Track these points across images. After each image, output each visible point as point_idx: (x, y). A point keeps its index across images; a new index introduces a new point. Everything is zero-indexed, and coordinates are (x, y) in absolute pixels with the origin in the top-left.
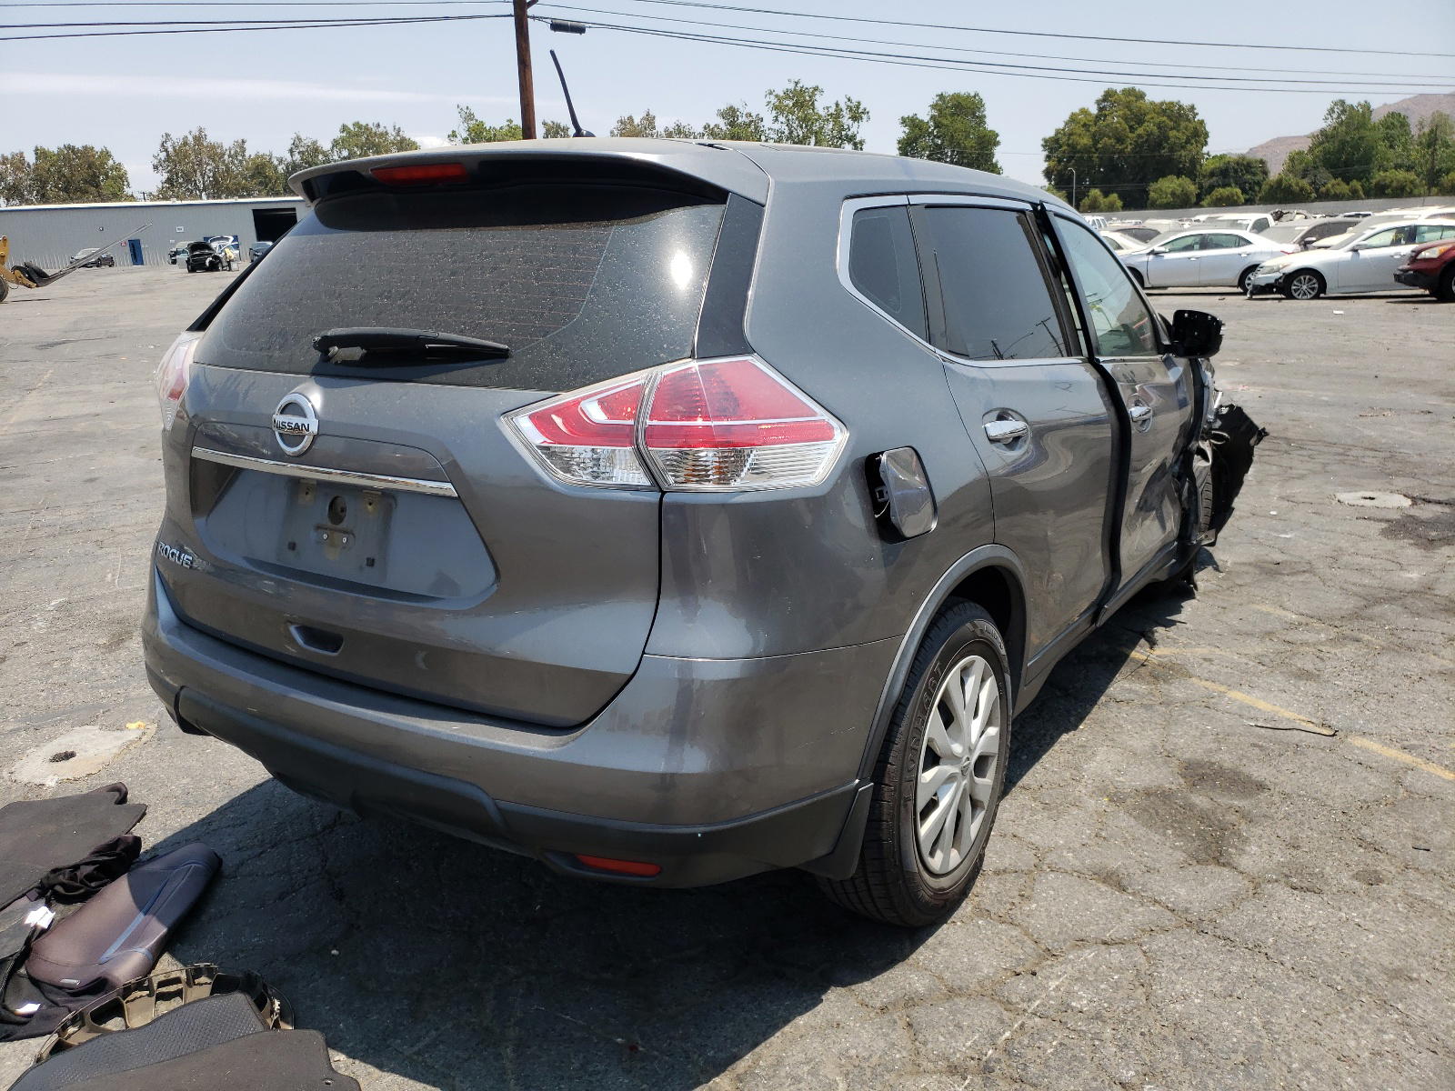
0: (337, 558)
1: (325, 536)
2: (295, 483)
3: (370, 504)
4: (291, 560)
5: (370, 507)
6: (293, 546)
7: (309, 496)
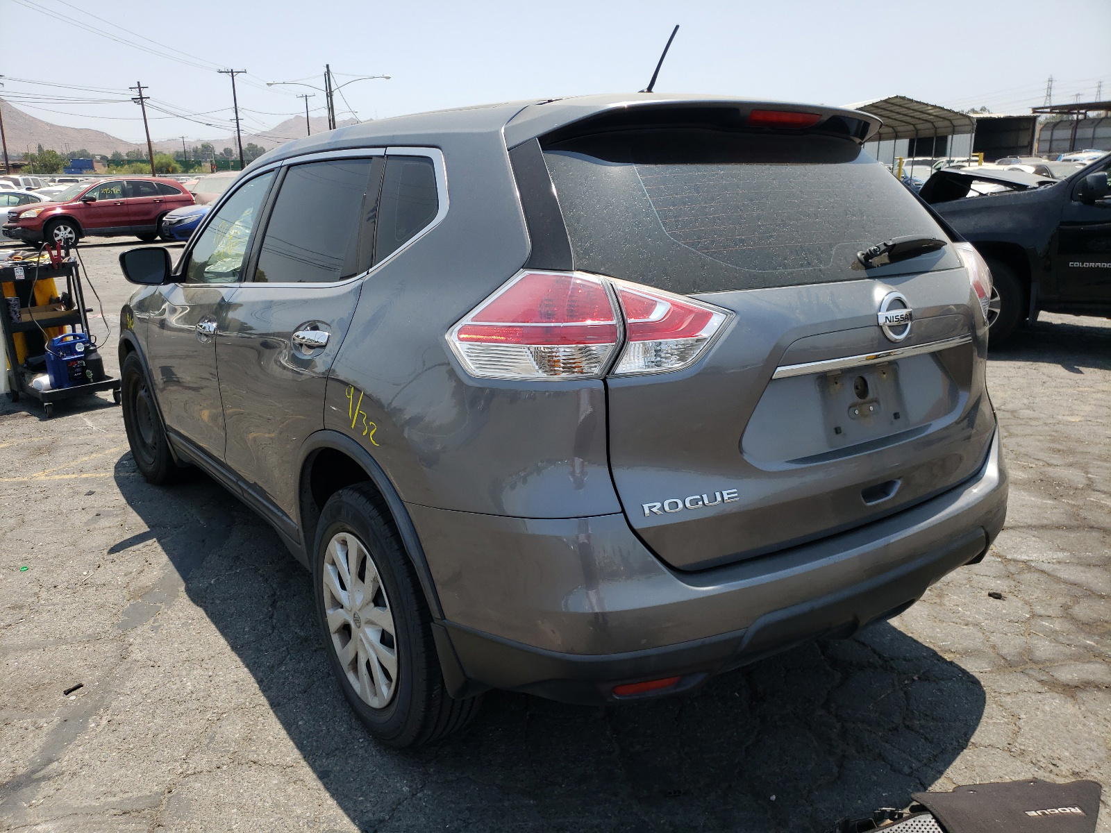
0: (874, 426)
1: (857, 412)
2: (824, 379)
3: (884, 373)
4: (841, 443)
5: (885, 376)
6: (838, 431)
7: (838, 385)
